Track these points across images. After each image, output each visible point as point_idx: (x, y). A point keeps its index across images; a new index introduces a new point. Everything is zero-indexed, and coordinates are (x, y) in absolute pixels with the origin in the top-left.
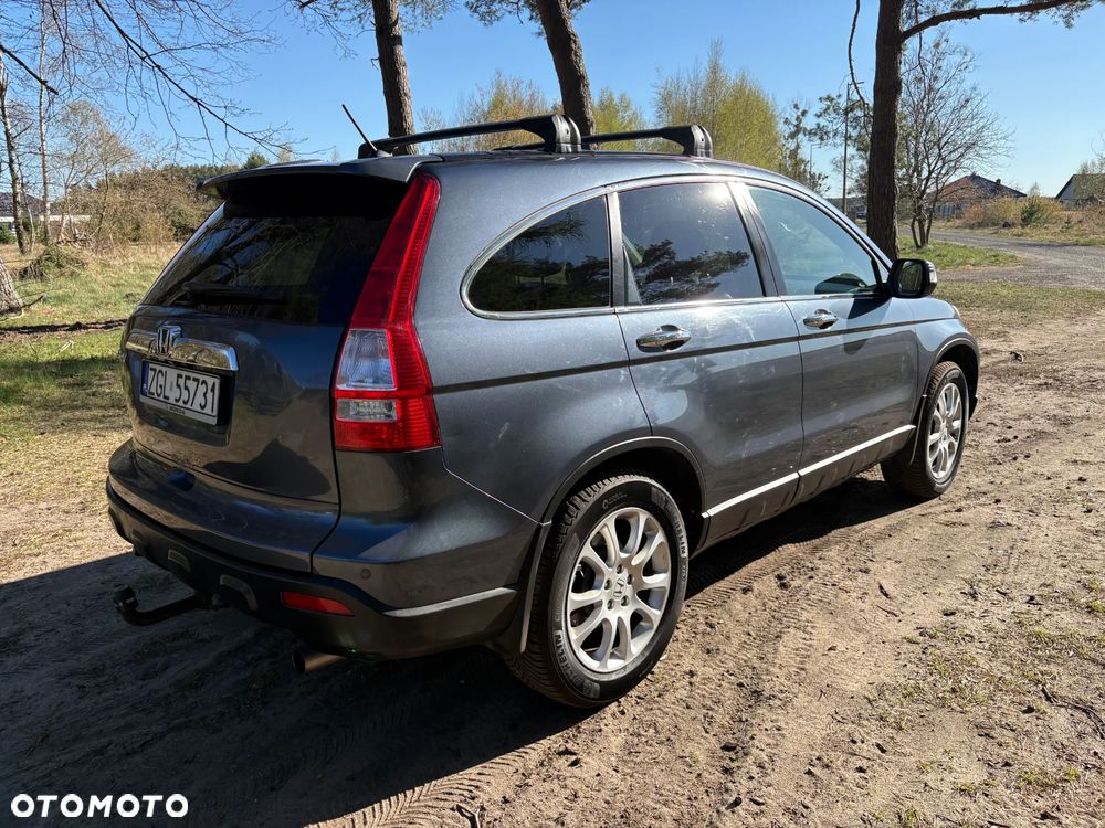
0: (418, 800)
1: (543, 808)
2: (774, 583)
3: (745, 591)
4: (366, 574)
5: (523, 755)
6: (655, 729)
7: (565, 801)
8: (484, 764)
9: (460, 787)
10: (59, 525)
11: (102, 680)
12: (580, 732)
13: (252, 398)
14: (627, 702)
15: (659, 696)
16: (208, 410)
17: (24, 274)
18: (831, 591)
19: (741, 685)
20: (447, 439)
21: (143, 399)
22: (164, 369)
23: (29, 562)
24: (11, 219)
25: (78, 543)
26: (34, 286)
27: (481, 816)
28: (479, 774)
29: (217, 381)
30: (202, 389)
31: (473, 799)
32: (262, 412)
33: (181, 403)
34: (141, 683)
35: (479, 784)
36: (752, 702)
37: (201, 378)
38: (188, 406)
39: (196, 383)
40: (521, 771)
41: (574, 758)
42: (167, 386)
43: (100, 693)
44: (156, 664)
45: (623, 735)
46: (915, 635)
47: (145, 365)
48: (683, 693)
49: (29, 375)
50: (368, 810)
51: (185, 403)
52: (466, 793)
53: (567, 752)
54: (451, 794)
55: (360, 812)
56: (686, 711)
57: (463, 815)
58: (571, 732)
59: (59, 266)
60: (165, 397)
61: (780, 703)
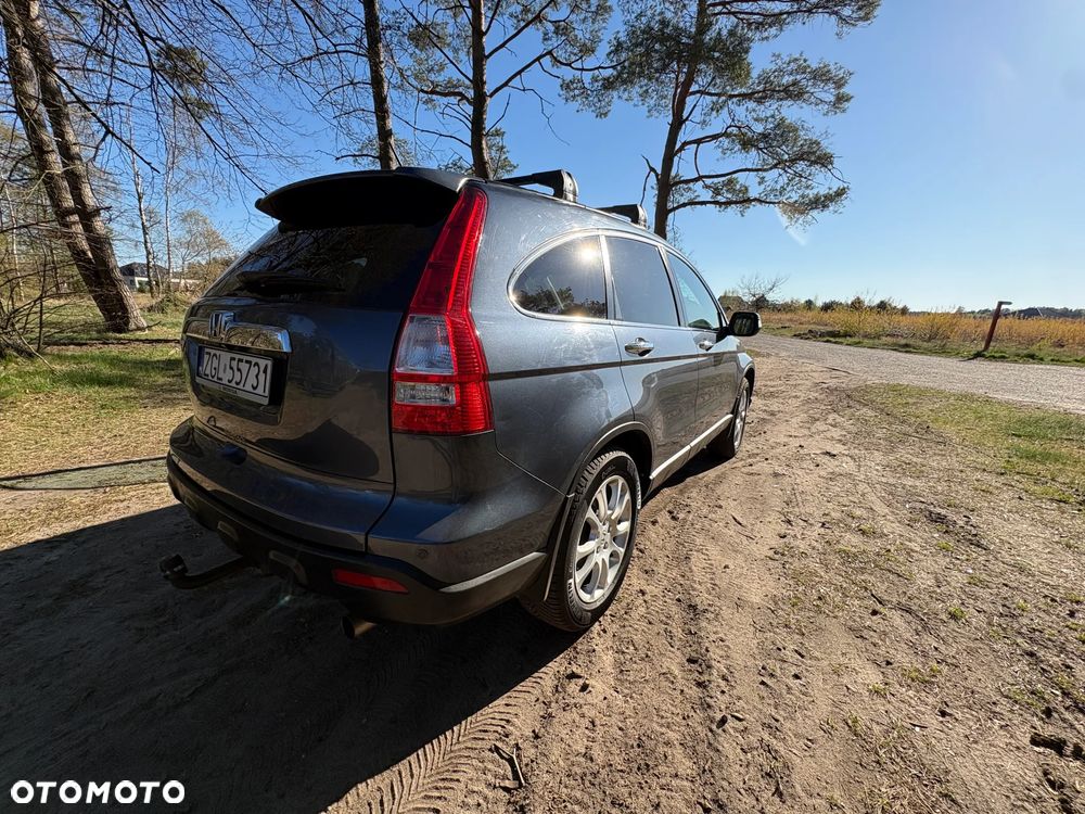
0: (458, 742)
1: (571, 744)
2: (668, 517)
3: (654, 523)
4: (423, 554)
5: (539, 680)
6: (634, 645)
7: (587, 732)
8: (508, 694)
9: (494, 722)
10: (147, 476)
11: (161, 620)
12: (577, 653)
13: (305, 383)
14: (605, 620)
15: (626, 613)
16: (260, 390)
17: (150, 309)
18: (706, 523)
19: (679, 600)
20: (499, 424)
21: (198, 380)
22: (218, 353)
23: (115, 506)
24: (147, 279)
25: (160, 490)
26: (158, 316)
27: (518, 756)
28: (507, 705)
29: (269, 363)
30: (254, 370)
31: (507, 736)
32: (314, 395)
33: (233, 384)
34: (198, 621)
35: (507, 717)
36: (692, 616)
37: (254, 360)
38: (241, 386)
39: (248, 365)
40: (542, 699)
41: (581, 682)
42: (221, 368)
43: (158, 635)
44: (214, 601)
45: (610, 652)
46: (771, 553)
47: (201, 349)
48: (642, 610)
49: (141, 368)
50: (413, 758)
51: (237, 384)
52: (499, 729)
53: (573, 676)
54: (486, 731)
55: (405, 761)
56: (650, 626)
57: (502, 757)
58: (569, 652)
59: (176, 305)
60: (218, 378)
61: (713, 616)
